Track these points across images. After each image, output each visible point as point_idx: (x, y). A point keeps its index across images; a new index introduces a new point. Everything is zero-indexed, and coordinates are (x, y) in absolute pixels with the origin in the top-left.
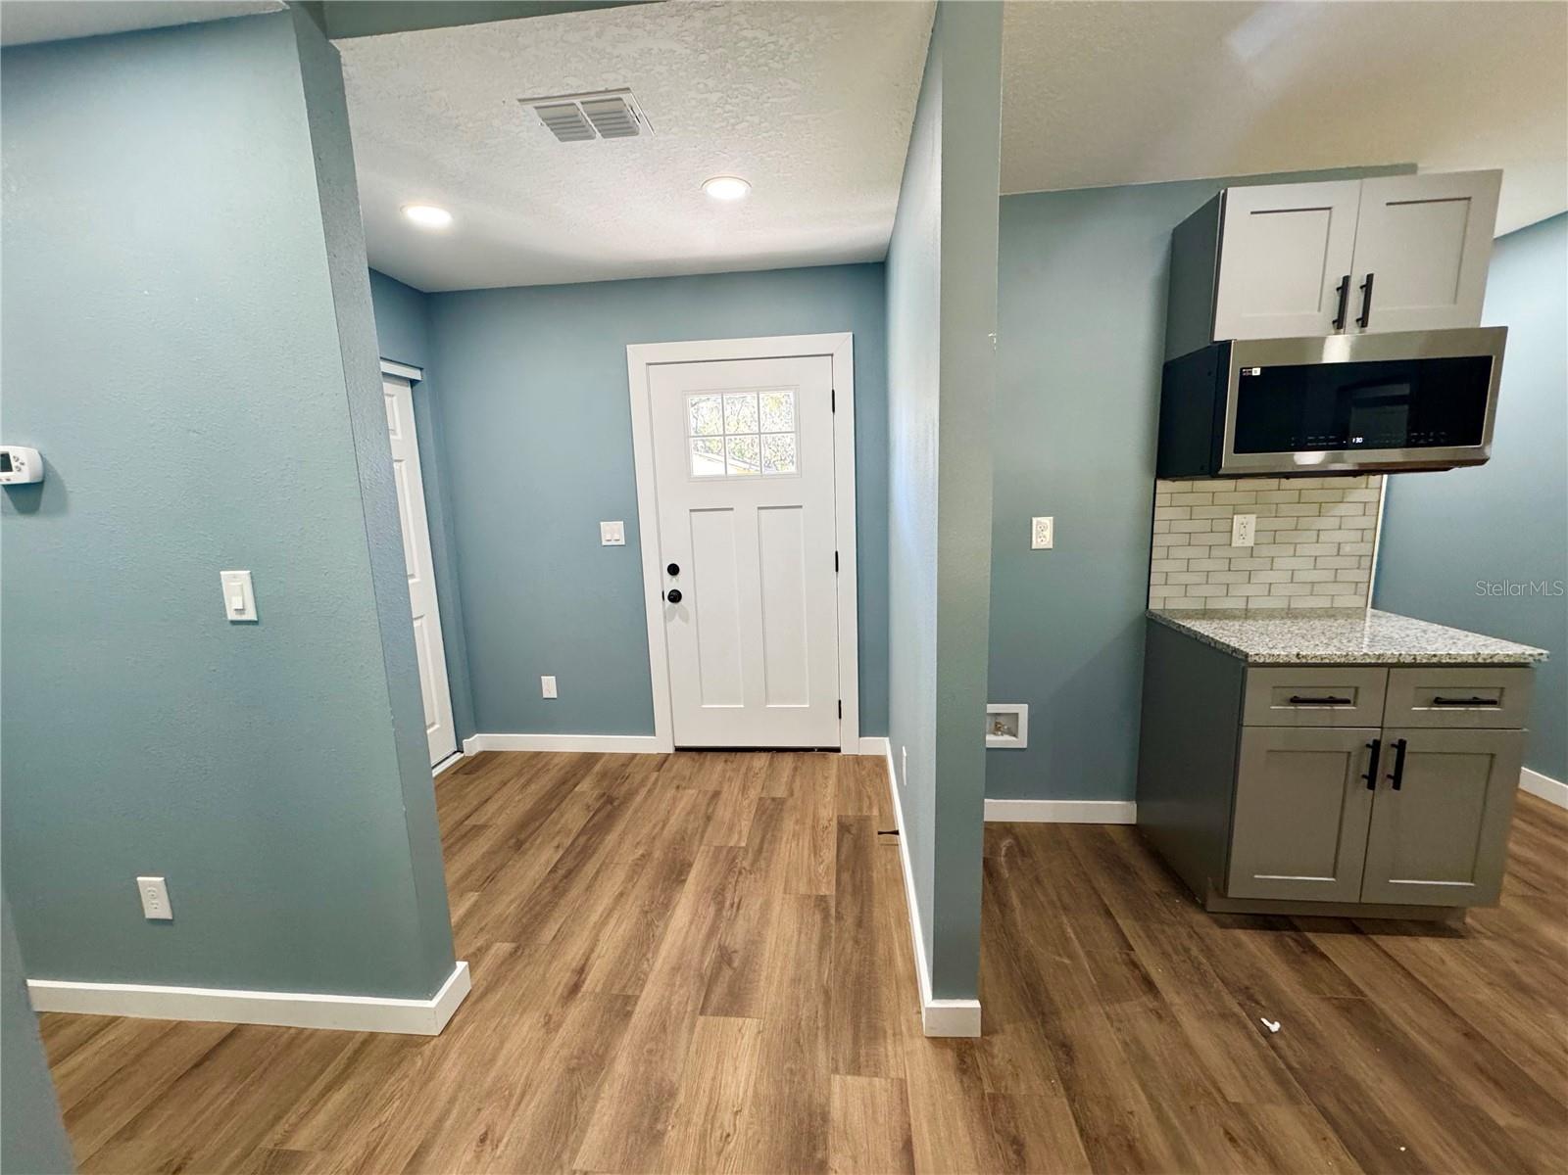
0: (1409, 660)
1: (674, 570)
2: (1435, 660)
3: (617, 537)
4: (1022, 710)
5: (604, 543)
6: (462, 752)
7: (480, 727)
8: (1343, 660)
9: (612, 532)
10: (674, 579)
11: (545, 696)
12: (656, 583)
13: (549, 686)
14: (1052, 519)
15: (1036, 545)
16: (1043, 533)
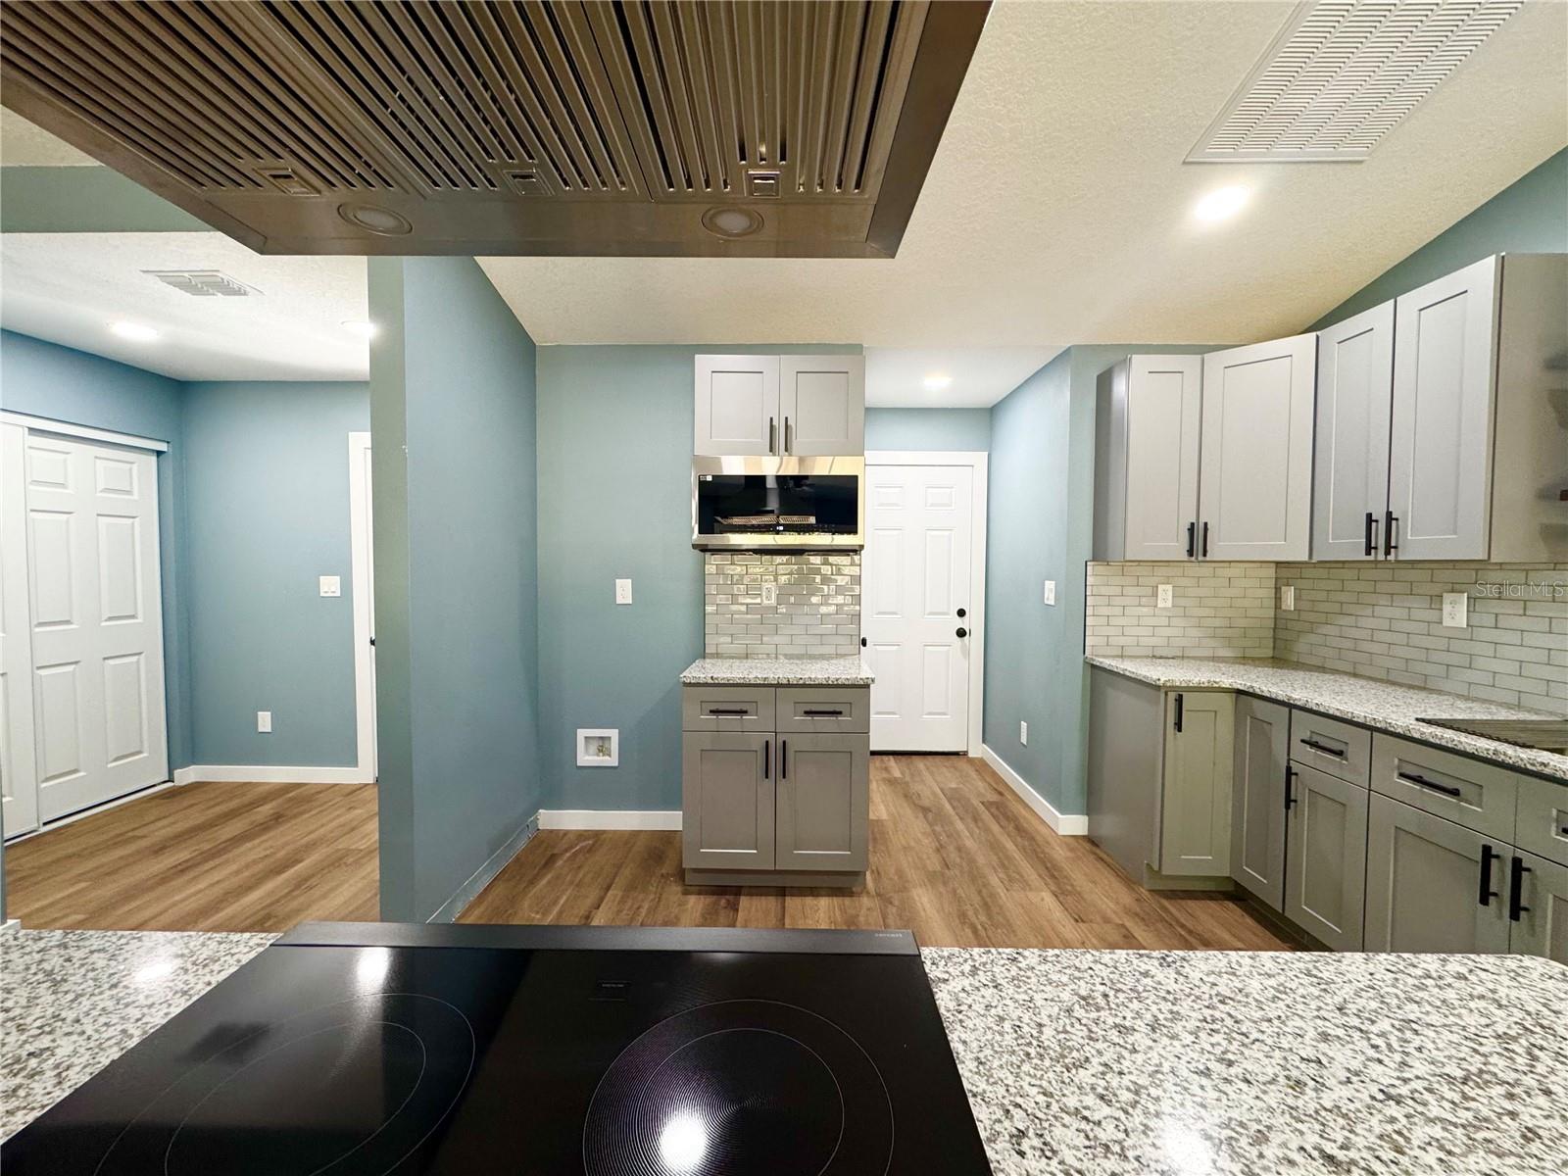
0: (785, 682)
2: (801, 682)
3: (332, 589)
4: (614, 734)
5: (322, 594)
6: (173, 782)
7: (194, 757)
8: (742, 681)
9: (330, 586)
11: (260, 730)
13: (265, 721)
14: (630, 581)
15: (619, 601)
16: (624, 592)
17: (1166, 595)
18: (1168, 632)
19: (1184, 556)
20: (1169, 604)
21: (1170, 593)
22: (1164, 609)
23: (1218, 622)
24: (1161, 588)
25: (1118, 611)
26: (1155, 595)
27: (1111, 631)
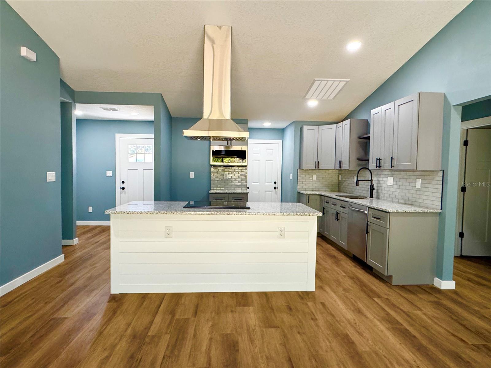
0: (231, 193)
1: (123, 182)
2: (234, 193)
3: (110, 174)
5: (107, 176)
8: (222, 193)
10: (123, 184)
11: (89, 212)
12: (119, 185)
13: (90, 209)
14: (194, 173)
15: (191, 177)
16: (192, 175)
17: (315, 177)
18: (316, 185)
19: (315, 168)
20: (316, 179)
21: (316, 177)
22: (314, 180)
23: (326, 183)
24: (314, 175)
25: (304, 180)
26: (312, 177)
27: (303, 185)
